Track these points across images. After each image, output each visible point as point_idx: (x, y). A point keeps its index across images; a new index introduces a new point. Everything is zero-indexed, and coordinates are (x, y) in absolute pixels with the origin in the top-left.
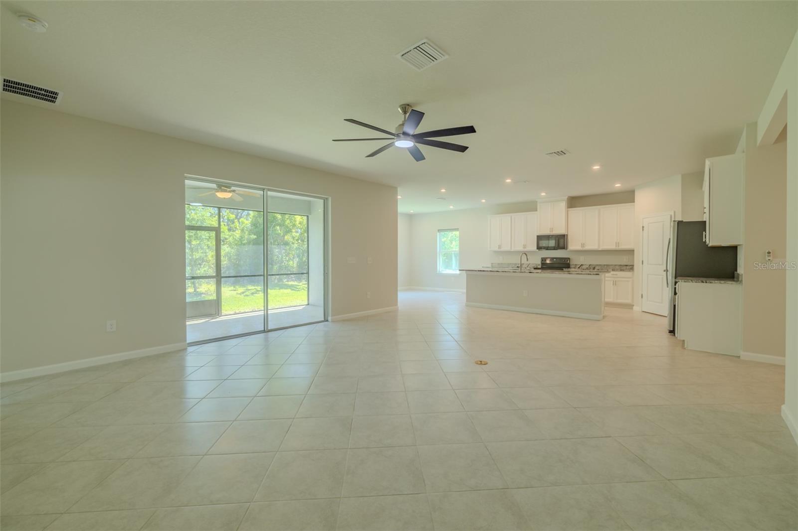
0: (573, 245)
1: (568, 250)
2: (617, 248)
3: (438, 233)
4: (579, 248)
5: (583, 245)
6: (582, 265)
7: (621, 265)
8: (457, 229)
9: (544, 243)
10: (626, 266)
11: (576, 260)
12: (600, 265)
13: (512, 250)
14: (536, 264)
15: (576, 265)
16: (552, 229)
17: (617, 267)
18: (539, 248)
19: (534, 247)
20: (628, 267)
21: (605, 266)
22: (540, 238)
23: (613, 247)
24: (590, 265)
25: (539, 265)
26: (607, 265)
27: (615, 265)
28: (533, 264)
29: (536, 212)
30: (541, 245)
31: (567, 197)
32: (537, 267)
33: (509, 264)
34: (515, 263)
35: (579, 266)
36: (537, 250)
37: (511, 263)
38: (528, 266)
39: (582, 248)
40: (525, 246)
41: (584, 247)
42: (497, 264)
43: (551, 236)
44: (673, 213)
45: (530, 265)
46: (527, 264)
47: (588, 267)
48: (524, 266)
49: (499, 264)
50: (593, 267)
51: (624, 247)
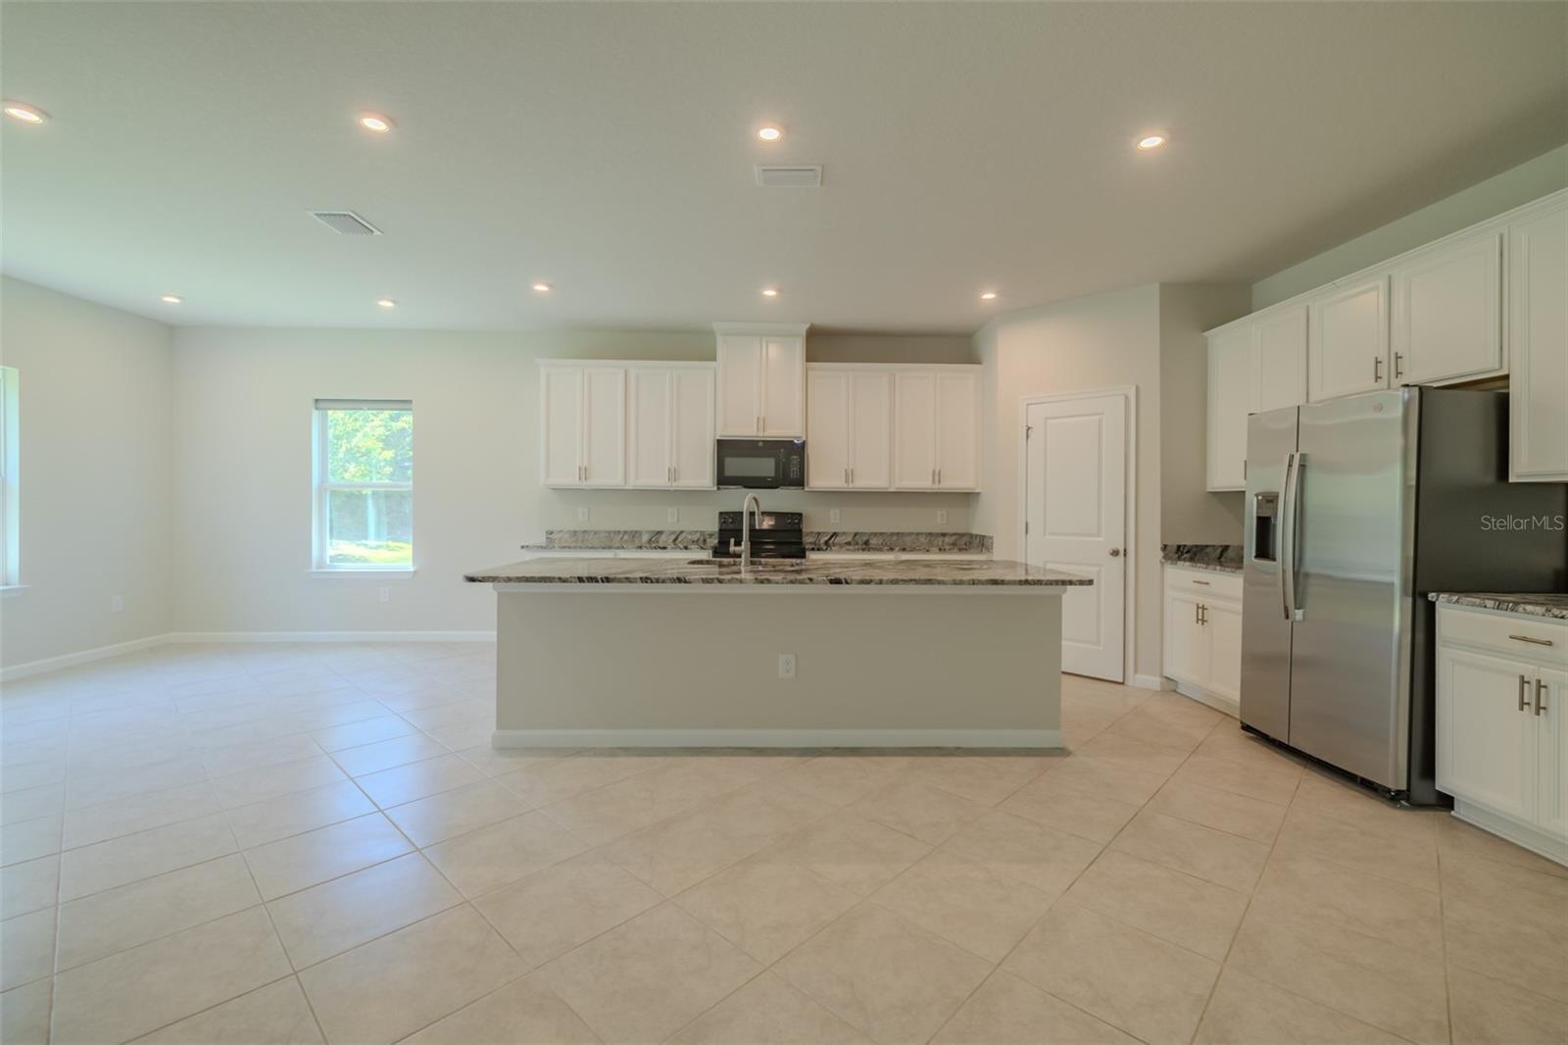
0: (821, 477)
1: (806, 489)
2: (936, 487)
3: (315, 415)
4: (837, 483)
5: (849, 475)
6: (835, 533)
7: (930, 534)
8: (404, 404)
9: (736, 466)
10: (944, 535)
11: (820, 520)
12: (881, 534)
13: (629, 487)
14: (702, 533)
15: (819, 533)
16: (762, 422)
17: (922, 539)
18: (723, 480)
19: (706, 479)
20: (948, 540)
21: (895, 538)
22: (726, 448)
23: (924, 483)
24: (856, 534)
25: (711, 535)
26: (898, 533)
27: (918, 534)
28: (690, 533)
29: (712, 364)
30: (729, 472)
31: (808, 326)
32: (705, 541)
33: (609, 532)
34: (631, 532)
35: (826, 538)
36: (715, 488)
37: (619, 532)
38: (675, 540)
39: (846, 486)
40: (674, 474)
41: (852, 481)
42: (567, 535)
43: (761, 444)
44: (1133, 390)
45: (683, 535)
46: (673, 533)
47: (850, 539)
48: (663, 538)
49: (575, 532)
50: (865, 539)
51: (951, 483)
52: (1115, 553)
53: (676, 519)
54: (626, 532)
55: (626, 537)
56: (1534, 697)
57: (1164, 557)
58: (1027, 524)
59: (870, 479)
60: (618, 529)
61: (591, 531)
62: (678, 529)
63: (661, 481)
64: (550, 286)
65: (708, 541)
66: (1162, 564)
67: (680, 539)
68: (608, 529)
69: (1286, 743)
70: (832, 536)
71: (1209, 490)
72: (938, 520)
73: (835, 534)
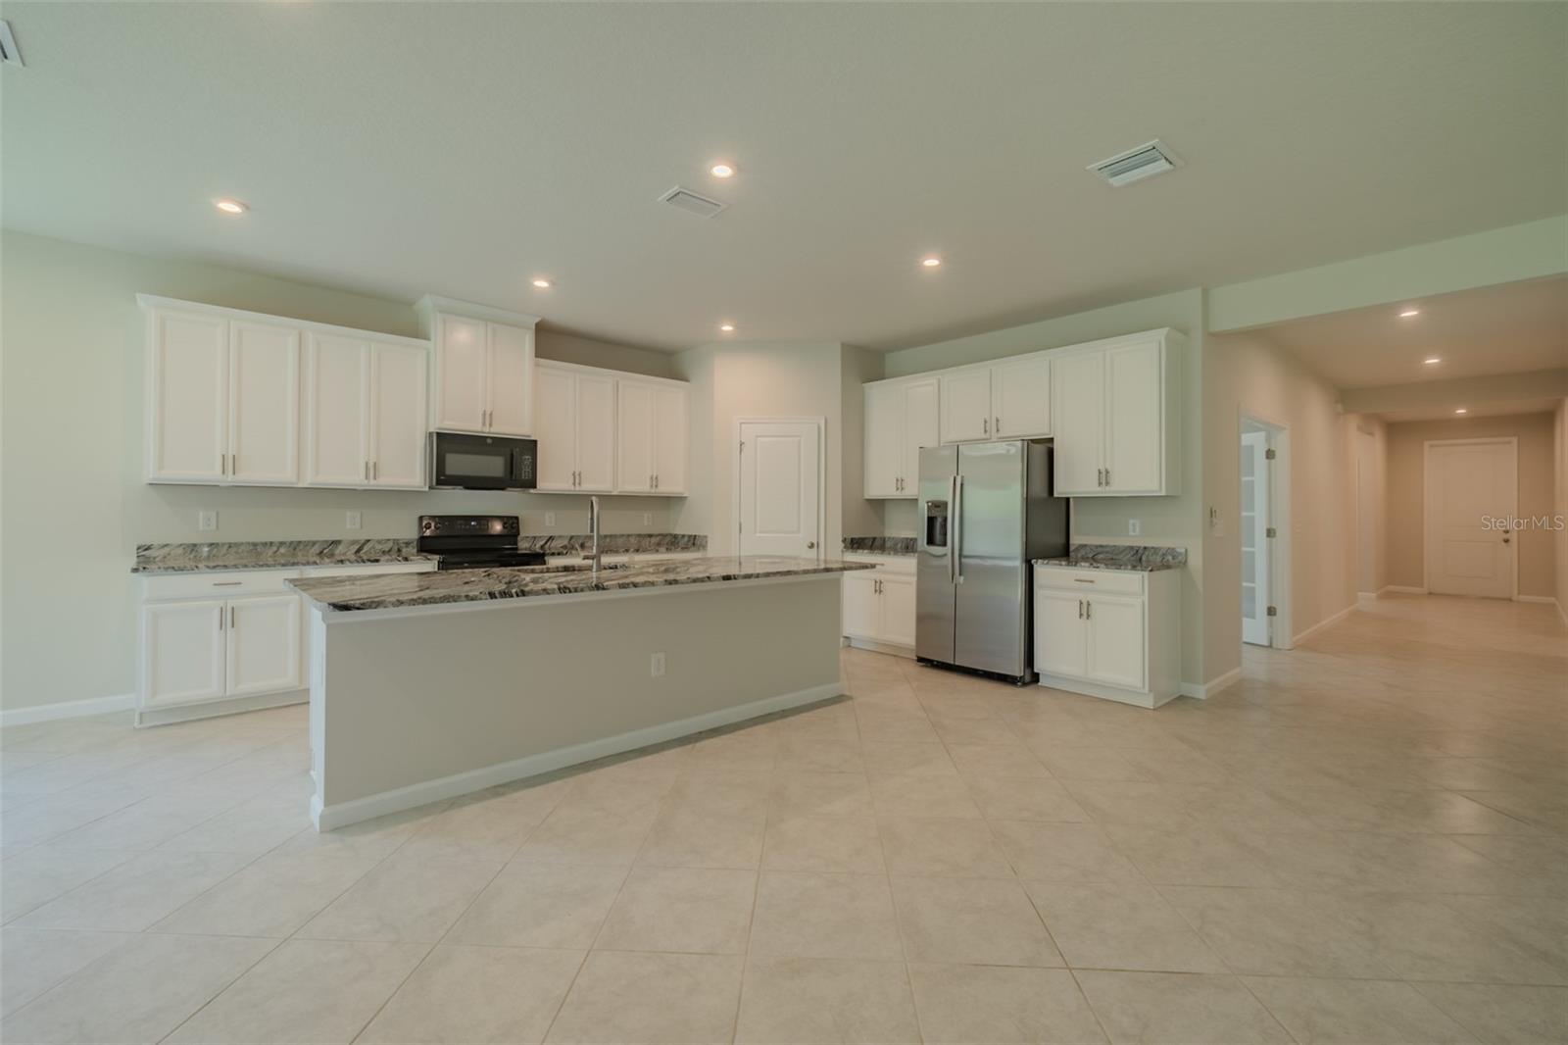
0: (552, 477)
2: (653, 492)
4: (566, 486)
5: (577, 477)
7: (639, 535)
9: (458, 464)
10: (650, 536)
14: (396, 541)
15: (535, 538)
16: (489, 417)
18: (443, 478)
19: (417, 476)
20: (653, 540)
21: (608, 540)
22: (446, 443)
23: (642, 487)
24: (572, 538)
25: (407, 544)
26: (611, 536)
27: (629, 536)
28: (379, 542)
29: (423, 343)
30: (450, 471)
31: (538, 320)
32: (399, 550)
33: (255, 545)
34: (291, 543)
35: (542, 543)
36: (427, 489)
37: (271, 543)
38: (358, 551)
39: (572, 488)
40: (372, 469)
41: (580, 484)
42: (180, 551)
43: (489, 441)
44: (823, 421)
45: (370, 545)
46: (354, 542)
47: (566, 542)
48: (341, 549)
49: (195, 545)
50: (580, 541)
51: (665, 489)
52: (812, 546)
53: (358, 526)
54: (282, 544)
55: (282, 550)
56: (1085, 611)
57: (845, 547)
58: (740, 525)
59: (597, 483)
60: (268, 540)
61: (223, 544)
62: (363, 537)
63: (356, 479)
64: (246, 207)
65: (404, 550)
66: (842, 552)
67: (365, 549)
68: (252, 540)
69: (952, 662)
70: (548, 541)
71: (867, 497)
72: (645, 522)
73: (551, 538)
